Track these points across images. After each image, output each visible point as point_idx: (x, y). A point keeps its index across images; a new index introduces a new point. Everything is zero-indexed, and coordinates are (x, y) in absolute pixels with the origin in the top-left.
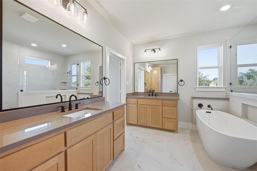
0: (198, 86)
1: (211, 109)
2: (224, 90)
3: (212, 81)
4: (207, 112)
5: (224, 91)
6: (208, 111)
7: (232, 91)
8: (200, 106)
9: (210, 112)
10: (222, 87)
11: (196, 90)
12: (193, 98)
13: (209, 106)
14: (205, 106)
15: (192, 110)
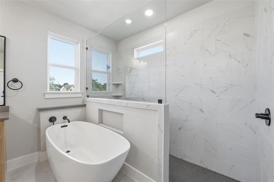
0: (48, 91)
1: (67, 121)
2: (81, 95)
3: (63, 86)
4: (62, 127)
5: (81, 97)
6: (63, 125)
7: (88, 96)
8: (52, 120)
9: (66, 126)
10: (79, 92)
11: (46, 98)
12: (40, 110)
13: (65, 118)
14: (59, 118)
15: (39, 130)
